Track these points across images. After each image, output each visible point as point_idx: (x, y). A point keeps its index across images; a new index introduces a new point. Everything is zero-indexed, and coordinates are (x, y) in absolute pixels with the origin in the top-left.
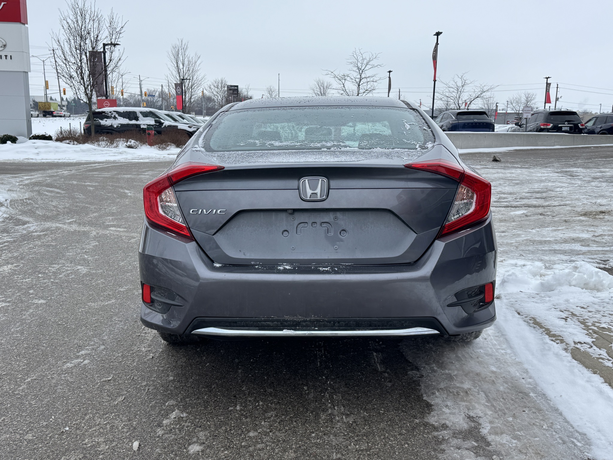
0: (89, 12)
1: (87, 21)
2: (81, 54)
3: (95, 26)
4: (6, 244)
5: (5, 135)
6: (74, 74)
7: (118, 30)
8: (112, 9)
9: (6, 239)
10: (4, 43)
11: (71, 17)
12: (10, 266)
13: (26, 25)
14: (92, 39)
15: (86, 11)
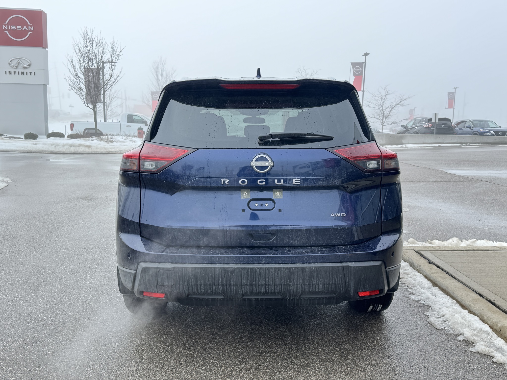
0: (96, 39)
1: (94, 46)
3: (100, 50)
5: (29, 133)
7: (117, 53)
10: (30, 63)
11: (83, 43)
13: (46, 49)
15: (94, 39)
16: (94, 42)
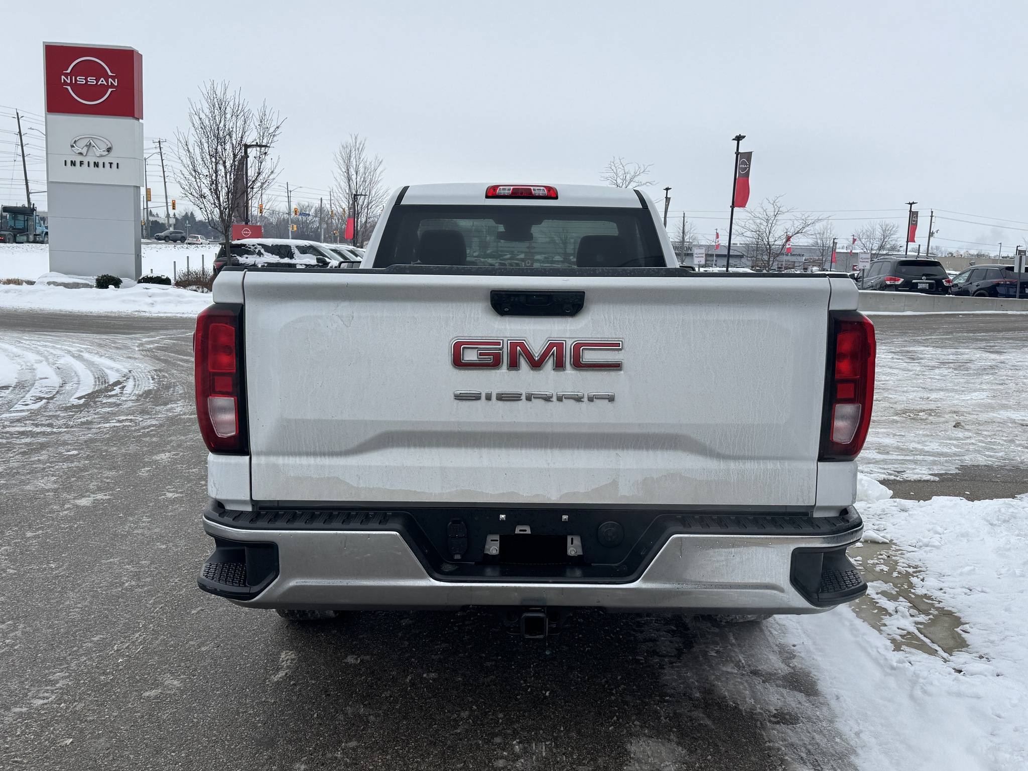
0: (231, 104)
1: (228, 116)
2: (217, 163)
3: (238, 125)
4: (152, 428)
5: (105, 276)
6: (206, 191)
7: (271, 130)
8: (264, 102)
9: (149, 422)
10: (110, 145)
11: (207, 111)
12: (167, 454)
13: (141, 121)
14: (234, 142)
15: (227, 103)
16: (228, 109)
